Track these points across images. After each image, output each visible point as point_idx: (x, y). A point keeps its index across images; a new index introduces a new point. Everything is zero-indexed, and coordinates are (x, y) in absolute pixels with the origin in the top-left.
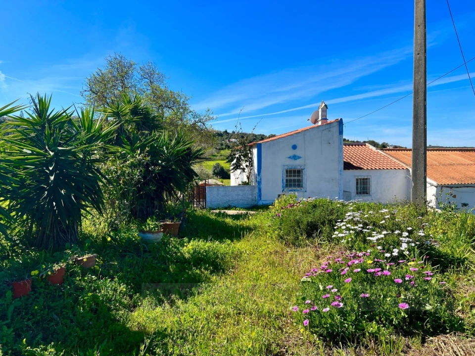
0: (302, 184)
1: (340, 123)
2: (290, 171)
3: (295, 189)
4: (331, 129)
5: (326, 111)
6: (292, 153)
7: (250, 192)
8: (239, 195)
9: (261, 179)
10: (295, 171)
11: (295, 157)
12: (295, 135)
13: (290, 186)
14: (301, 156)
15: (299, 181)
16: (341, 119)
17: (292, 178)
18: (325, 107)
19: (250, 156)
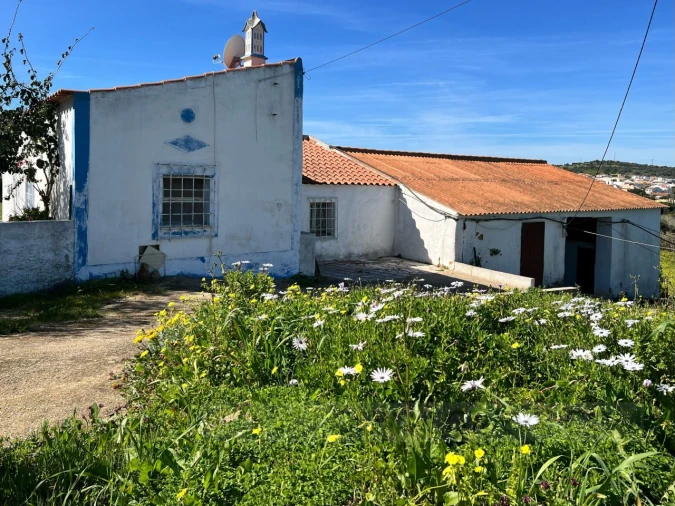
0: (207, 217)
1: (297, 67)
2: (177, 182)
3: (187, 229)
4: (278, 80)
5: (262, 38)
6: (181, 130)
9: (86, 202)
10: (188, 182)
11: (189, 144)
12: (189, 82)
13: (176, 221)
14: (207, 142)
15: (199, 207)
16: (300, 60)
17: (182, 200)
18: (260, 27)
19: (51, 133)
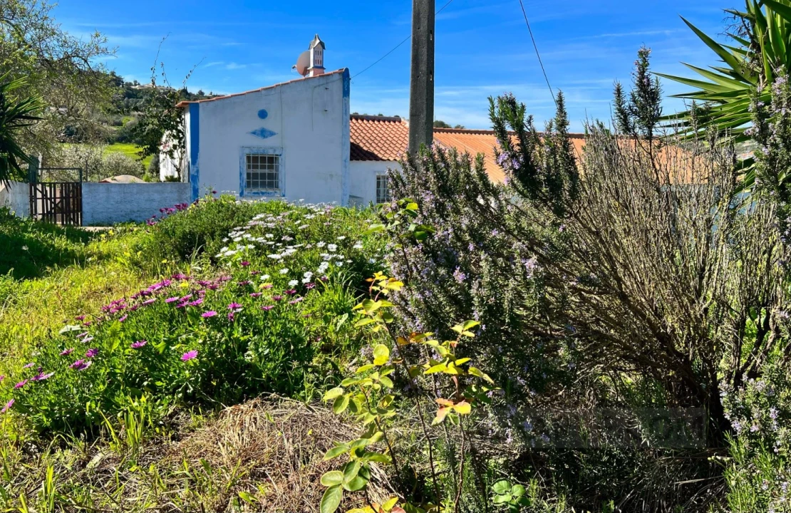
0: (278, 183)
1: (345, 75)
2: (255, 159)
3: (264, 191)
4: (330, 86)
5: (322, 53)
6: (258, 124)
7: (175, 196)
8: (153, 200)
9: (198, 171)
10: (263, 159)
11: (263, 133)
12: (263, 92)
13: (255, 185)
14: (276, 132)
15: (271, 176)
16: (347, 70)
17: (259, 171)
18: (320, 46)
19: (180, 127)
